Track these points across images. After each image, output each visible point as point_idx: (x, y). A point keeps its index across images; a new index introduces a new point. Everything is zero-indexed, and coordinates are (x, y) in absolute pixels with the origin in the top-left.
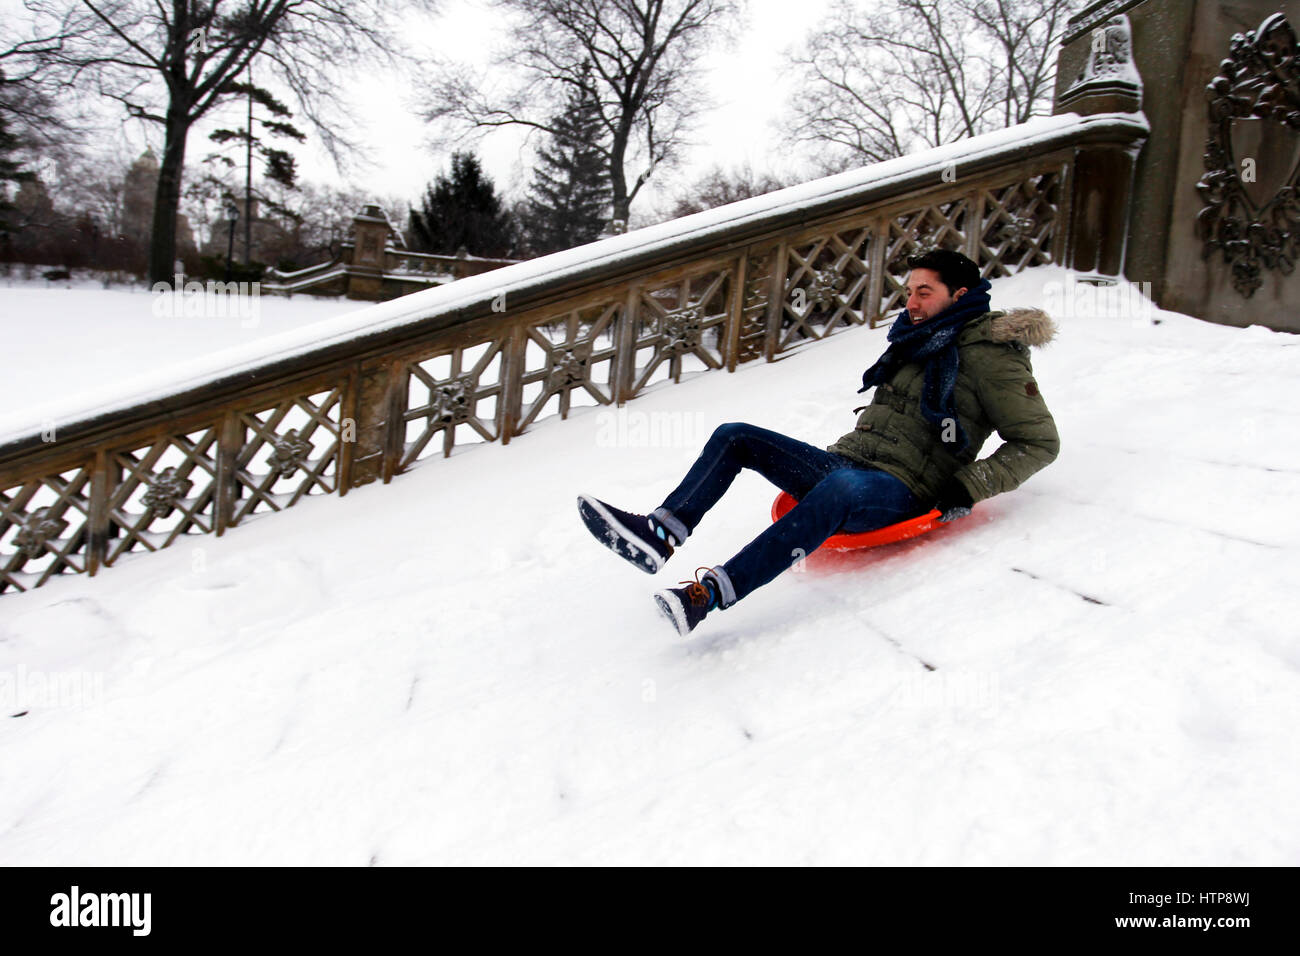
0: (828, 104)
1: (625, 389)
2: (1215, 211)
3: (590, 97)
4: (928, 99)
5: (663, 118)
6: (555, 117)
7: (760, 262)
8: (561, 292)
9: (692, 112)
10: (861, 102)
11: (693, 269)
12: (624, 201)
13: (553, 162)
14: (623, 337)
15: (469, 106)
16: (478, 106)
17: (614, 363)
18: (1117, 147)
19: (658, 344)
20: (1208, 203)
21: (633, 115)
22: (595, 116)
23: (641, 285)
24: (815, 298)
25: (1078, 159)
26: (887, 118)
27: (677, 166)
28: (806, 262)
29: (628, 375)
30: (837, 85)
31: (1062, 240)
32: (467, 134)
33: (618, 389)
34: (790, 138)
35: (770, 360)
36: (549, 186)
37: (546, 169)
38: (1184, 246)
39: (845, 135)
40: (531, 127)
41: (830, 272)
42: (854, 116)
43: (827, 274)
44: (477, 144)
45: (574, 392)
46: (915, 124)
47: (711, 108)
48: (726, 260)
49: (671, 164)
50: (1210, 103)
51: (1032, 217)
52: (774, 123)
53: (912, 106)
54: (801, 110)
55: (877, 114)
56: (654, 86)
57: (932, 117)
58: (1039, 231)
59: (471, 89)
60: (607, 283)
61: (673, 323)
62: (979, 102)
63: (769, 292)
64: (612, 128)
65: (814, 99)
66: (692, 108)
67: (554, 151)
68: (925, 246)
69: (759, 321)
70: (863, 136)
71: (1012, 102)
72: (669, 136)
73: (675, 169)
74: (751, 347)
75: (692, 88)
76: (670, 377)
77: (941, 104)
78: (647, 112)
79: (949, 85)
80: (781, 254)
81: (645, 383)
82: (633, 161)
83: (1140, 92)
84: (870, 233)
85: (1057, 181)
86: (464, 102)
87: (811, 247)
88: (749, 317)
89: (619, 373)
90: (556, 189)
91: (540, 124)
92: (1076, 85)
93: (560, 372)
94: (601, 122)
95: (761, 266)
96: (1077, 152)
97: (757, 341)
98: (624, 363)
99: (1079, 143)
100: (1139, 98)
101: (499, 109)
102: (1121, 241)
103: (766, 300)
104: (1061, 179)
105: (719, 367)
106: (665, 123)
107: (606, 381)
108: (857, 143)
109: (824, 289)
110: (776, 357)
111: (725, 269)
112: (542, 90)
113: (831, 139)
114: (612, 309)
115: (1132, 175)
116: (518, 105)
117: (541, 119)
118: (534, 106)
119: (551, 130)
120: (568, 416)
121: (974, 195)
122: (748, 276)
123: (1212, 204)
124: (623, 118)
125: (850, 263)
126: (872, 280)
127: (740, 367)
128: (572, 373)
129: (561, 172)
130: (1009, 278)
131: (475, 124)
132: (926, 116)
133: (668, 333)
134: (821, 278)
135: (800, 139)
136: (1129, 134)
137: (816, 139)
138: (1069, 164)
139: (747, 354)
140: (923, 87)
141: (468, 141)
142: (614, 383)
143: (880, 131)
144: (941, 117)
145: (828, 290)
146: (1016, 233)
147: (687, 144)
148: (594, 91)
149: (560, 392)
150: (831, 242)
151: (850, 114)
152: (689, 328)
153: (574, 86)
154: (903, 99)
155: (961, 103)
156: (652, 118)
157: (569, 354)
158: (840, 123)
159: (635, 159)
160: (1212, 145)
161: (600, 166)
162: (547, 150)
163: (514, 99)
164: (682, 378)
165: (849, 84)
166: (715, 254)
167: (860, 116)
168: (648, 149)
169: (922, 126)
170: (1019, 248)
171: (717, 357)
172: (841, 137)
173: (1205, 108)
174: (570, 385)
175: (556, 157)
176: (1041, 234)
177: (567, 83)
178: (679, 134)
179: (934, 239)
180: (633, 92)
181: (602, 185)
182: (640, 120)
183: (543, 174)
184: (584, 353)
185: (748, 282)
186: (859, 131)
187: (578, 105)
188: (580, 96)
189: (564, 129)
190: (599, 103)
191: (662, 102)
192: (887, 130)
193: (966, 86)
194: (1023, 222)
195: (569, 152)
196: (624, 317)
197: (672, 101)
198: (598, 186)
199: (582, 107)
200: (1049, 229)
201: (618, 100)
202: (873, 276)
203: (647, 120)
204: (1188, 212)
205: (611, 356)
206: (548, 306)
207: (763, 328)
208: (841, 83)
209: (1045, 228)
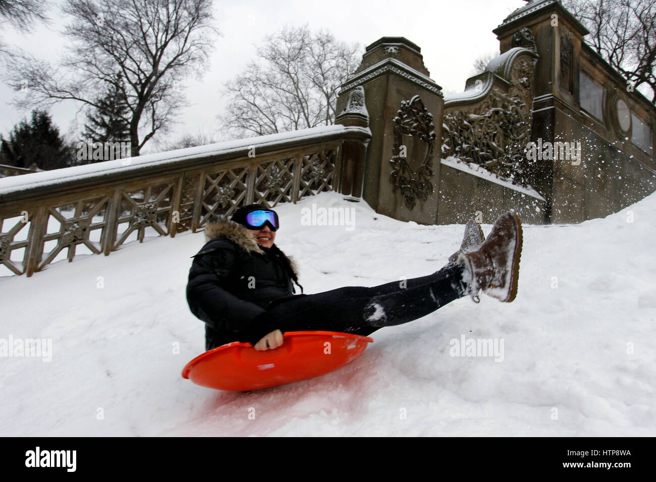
0: (246, 112)
1: (110, 246)
2: (397, 173)
3: (120, 91)
4: (292, 115)
5: (161, 107)
6: (99, 99)
7: (190, 180)
8: (72, 189)
9: (177, 107)
10: (262, 113)
11: (152, 182)
12: (137, 147)
13: (97, 123)
14: (110, 216)
15: (45, 86)
16: (51, 87)
17: (104, 230)
18: (359, 141)
19: (131, 221)
20: (394, 169)
21: (145, 103)
22: (123, 101)
23: (123, 188)
24: (219, 200)
25: (343, 145)
26: (274, 121)
27: (167, 133)
28: (215, 182)
29: (111, 238)
30: (251, 103)
31: (337, 181)
32: (43, 100)
33: (105, 245)
34: (227, 126)
35: (194, 232)
36: (93, 135)
37: (92, 126)
38: (386, 187)
39: (254, 127)
40: (84, 103)
41: (227, 188)
42: (258, 119)
43: (225, 189)
44: (49, 107)
45: (78, 247)
46: (286, 126)
47: (187, 106)
48: (172, 178)
49: (164, 131)
50: (394, 127)
51: (324, 169)
52: (219, 117)
53: (285, 117)
54: (233, 113)
55: (269, 119)
56: (156, 91)
57: (294, 124)
58: (327, 176)
59: (47, 77)
60: (101, 186)
61: (140, 210)
62: (315, 119)
63: (194, 196)
64: (132, 109)
65: (240, 109)
66: (177, 104)
67: (97, 117)
68: (274, 178)
69: (189, 211)
70: (262, 129)
71: (329, 121)
72: (164, 117)
73: (166, 134)
74: (184, 225)
75: (177, 95)
76: (138, 239)
77: (298, 118)
78: (153, 103)
79: (302, 110)
80: (202, 177)
81: (123, 242)
82: (143, 128)
83: (368, 119)
84: (248, 170)
85: (335, 154)
86: (42, 83)
87: (218, 175)
88: (183, 209)
89: (106, 236)
90: (97, 138)
91: (90, 101)
92: (343, 113)
93: (69, 234)
94: (126, 105)
95: (190, 183)
96: (343, 142)
97: (188, 222)
98: (110, 231)
99: (344, 138)
100: (368, 122)
101: (65, 90)
102: (362, 182)
103: (193, 200)
104: (336, 153)
105: (166, 235)
106: (162, 110)
107: (99, 241)
108: (259, 131)
109: (223, 196)
110: (197, 230)
111: (171, 183)
112: (93, 84)
113: (247, 128)
114: (104, 201)
115: (366, 154)
116: (77, 90)
117: (91, 99)
118: (87, 92)
119: (97, 106)
120: (73, 260)
121: (298, 156)
122: (183, 188)
123: (397, 169)
124: (139, 105)
125: (238, 184)
126: (248, 194)
127: (177, 235)
128: (76, 235)
129: (101, 128)
130: (314, 196)
131: (49, 96)
132: (291, 123)
133: (137, 215)
134: (222, 191)
135: (232, 127)
136: (365, 136)
137: (240, 128)
138: (340, 147)
139: (181, 228)
140: (290, 109)
141: (43, 105)
142: (104, 241)
143: (270, 127)
144: (298, 124)
145: (226, 197)
146: (317, 176)
147: (173, 122)
148: (123, 89)
149: (69, 246)
150: (228, 173)
151: (256, 118)
152: (150, 213)
153: (112, 84)
154: (281, 113)
155: (307, 119)
156: (155, 107)
157: (75, 225)
158: (252, 121)
159: (144, 126)
160: (396, 144)
161: (124, 128)
162: (94, 116)
163: (74, 86)
164: (144, 240)
165: (257, 103)
166: (166, 175)
167: (261, 119)
168: (152, 122)
169: (290, 127)
170: (318, 183)
171: (165, 230)
172: (252, 128)
173: (392, 128)
174: (75, 243)
175: (99, 120)
176: (328, 177)
177: (108, 82)
178: (169, 116)
179: (279, 175)
180: (145, 92)
181: (125, 138)
182: (148, 106)
183: (90, 129)
184: (86, 224)
185: (184, 191)
186: (260, 126)
187: (114, 95)
188: (115, 90)
189: (105, 106)
190: (125, 95)
191: (161, 99)
192: (273, 127)
193: (309, 111)
194: (320, 171)
195: (107, 119)
196: (111, 205)
197: (167, 100)
198: (122, 139)
199: (116, 96)
200: (331, 175)
201: (136, 94)
202: (249, 192)
203: (152, 107)
204: (387, 172)
205: (102, 226)
206: (64, 197)
207: (191, 215)
208: (252, 102)
209: (330, 174)
